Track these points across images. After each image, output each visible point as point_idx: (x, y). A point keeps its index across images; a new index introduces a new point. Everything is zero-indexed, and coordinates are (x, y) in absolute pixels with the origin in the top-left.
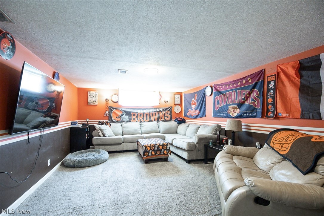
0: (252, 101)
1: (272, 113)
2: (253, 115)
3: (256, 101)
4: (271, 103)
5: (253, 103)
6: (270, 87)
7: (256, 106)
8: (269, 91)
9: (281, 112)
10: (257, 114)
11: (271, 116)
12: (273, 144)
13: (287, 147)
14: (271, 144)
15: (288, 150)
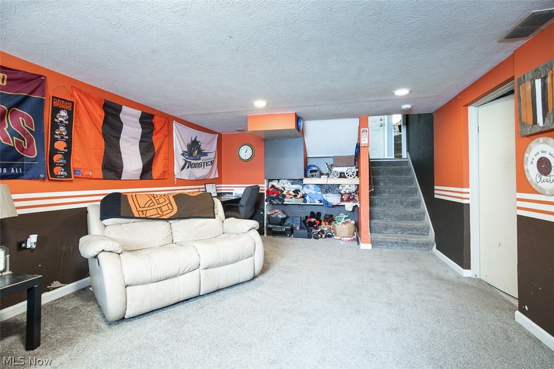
0: (14, 138)
1: (63, 170)
2: (13, 171)
3: (24, 140)
4: (63, 151)
5: (18, 143)
6: (57, 119)
7: (22, 150)
8: (55, 126)
9: (81, 168)
10: (22, 171)
11: (62, 175)
12: (140, 213)
13: (171, 208)
14: (136, 215)
15: (175, 211)
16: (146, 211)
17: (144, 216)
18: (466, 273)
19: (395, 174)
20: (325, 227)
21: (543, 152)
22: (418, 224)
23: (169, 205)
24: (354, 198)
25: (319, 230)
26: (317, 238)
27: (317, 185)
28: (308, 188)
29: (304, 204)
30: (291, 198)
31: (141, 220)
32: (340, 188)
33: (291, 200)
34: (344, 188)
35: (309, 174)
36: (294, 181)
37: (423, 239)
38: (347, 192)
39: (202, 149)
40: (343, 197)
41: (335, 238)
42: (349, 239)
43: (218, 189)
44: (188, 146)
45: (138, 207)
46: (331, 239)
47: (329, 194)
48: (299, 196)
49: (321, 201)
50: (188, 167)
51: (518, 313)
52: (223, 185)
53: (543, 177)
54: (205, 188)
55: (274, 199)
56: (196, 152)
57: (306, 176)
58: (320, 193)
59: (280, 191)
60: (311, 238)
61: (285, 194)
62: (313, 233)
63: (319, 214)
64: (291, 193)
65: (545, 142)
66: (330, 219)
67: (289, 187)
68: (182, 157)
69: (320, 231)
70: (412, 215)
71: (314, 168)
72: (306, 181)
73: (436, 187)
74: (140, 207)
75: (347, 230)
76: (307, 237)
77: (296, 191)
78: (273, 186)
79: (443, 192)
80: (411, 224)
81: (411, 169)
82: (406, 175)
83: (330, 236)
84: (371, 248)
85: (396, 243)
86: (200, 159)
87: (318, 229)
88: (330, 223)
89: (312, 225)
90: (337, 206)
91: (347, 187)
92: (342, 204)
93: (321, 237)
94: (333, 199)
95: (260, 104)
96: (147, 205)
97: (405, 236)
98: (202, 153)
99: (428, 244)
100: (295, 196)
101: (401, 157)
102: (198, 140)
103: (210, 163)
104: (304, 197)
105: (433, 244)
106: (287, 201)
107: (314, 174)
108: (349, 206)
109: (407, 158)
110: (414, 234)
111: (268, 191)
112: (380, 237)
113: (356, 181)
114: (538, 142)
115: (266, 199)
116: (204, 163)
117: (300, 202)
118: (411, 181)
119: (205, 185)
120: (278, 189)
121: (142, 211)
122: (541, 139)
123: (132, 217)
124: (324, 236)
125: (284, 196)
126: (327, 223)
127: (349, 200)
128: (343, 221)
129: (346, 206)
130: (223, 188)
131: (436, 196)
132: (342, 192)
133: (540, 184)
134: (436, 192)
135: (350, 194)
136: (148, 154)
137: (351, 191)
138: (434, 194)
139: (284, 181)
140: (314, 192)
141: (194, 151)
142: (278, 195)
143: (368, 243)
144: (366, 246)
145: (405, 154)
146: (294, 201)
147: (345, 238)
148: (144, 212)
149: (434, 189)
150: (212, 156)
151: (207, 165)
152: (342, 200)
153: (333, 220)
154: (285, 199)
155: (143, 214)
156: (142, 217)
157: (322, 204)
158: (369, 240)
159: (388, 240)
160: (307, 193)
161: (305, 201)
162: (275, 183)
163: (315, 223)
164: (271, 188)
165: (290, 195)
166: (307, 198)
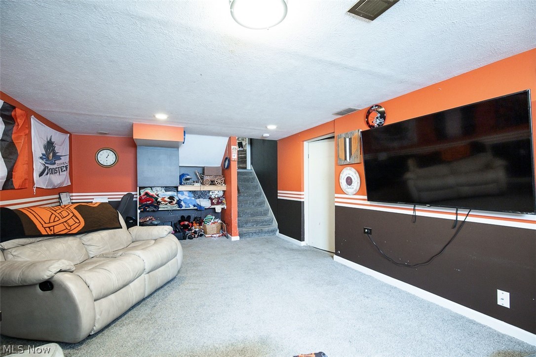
12: (47, 229)
13: (78, 222)
14: (44, 233)
15: (83, 224)
16: (54, 226)
17: (53, 233)
18: (302, 244)
19: (244, 182)
20: (196, 228)
21: (349, 174)
22: (266, 218)
23: (73, 217)
24: (222, 202)
25: (193, 231)
26: (190, 238)
27: (190, 191)
28: (183, 194)
29: (179, 209)
30: (166, 204)
31: (50, 237)
32: (211, 193)
33: (166, 206)
34: (214, 194)
35: (183, 181)
36: (167, 189)
37: (271, 228)
38: (216, 197)
39: (57, 151)
40: (213, 201)
41: (207, 236)
42: (218, 235)
43: (71, 198)
44: (45, 147)
45: (43, 223)
46: (203, 238)
47: (201, 199)
48: (174, 202)
49: (194, 206)
50: (47, 174)
51: (335, 256)
52: (74, 194)
53: (348, 186)
54: (60, 198)
55: (148, 206)
56: (51, 154)
57: (181, 184)
58: (193, 199)
59: (154, 198)
60: (186, 239)
61: (161, 200)
62: (188, 234)
63: (189, 217)
64: (166, 199)
65: (350, 169)
66: (200, 221)
67: (163, 195)
68: (41, 161)
69: (193, 233)
70: (261, 212)
71: (188, 177)
72: (180, 188)
73: (278, 191)
74: (45, 223)
75: (215, 228)
76: (182, 238)
77: (171, 198)
78: (147, 194)
79: (283, 195)
80: (262, 218)
81: (255, 177)
82: (252, 182)
83: (201, 235)
84: (239, 239)
85: (255, 233)
86: (55, 164)
87: (191, 230)
88: (200, 224)
89: (186, 227)
90: (209, 208)
91: (216, 192)
92: (213, 207)
93: (195, 237)
94: (205, 203)
95: (161, 117)
96: (52, 220)
97: (259, 227)
98: (57, 157)
99: (274, 231)
100: (170, 202)
101: (245, 168)
102: (53, 140)
103: (65, 169)
104: (179, 202)
105: (277, 230)
106: (162, 207)
107: (188, 181)
108: (218, 209)
109: (251, 170)
110: (264, 225)
111: (140, 199)
112: (244, 230)
113: (224, 187)
114: (347, 169)
115: (139, 207)
116: (59, 168)
117: (176, 207)
118: (256, 187)
119: (59, 194)
120: (152, 196)
121: (49, 227)
122: (348, 168)
123: (39, 235)
124: (196, 235)
125: (159, 203)
126: (198, 224)
127: (218, 203)
128: (212, 221)
129: (216, 209)
130: (74, 198)
131: (279, 198)
132: (213, 197)
133: (347, 190)
134: (278, 194)
135: (219, 198)
136: (11, 157)
137: (219, 196)
138: (277, 196)
139: (158, 189)
140: (188, 198)
141: (49, 154)
142: (152, 202)
143: (237, 236)
144: (236, 238)
145: (249, 166)
146: (169, 207)
147: (214, 235)
148: (52, 228)
149: (277, 193)
150: (65, 160)
151: (62, 171)
152: (212, 204)
153: (203, 221)
154: (160, 206)
155: (51, 230)
156: (50, 234)
157: (196, 208)
158: (238, 233)
159: (250, 231)
160: (181, 199)
161: (180, 206)
162: (149, 191)
163: (188, 225)
164: (144, 195)
165: (165, 201)
166: (182, 203)
